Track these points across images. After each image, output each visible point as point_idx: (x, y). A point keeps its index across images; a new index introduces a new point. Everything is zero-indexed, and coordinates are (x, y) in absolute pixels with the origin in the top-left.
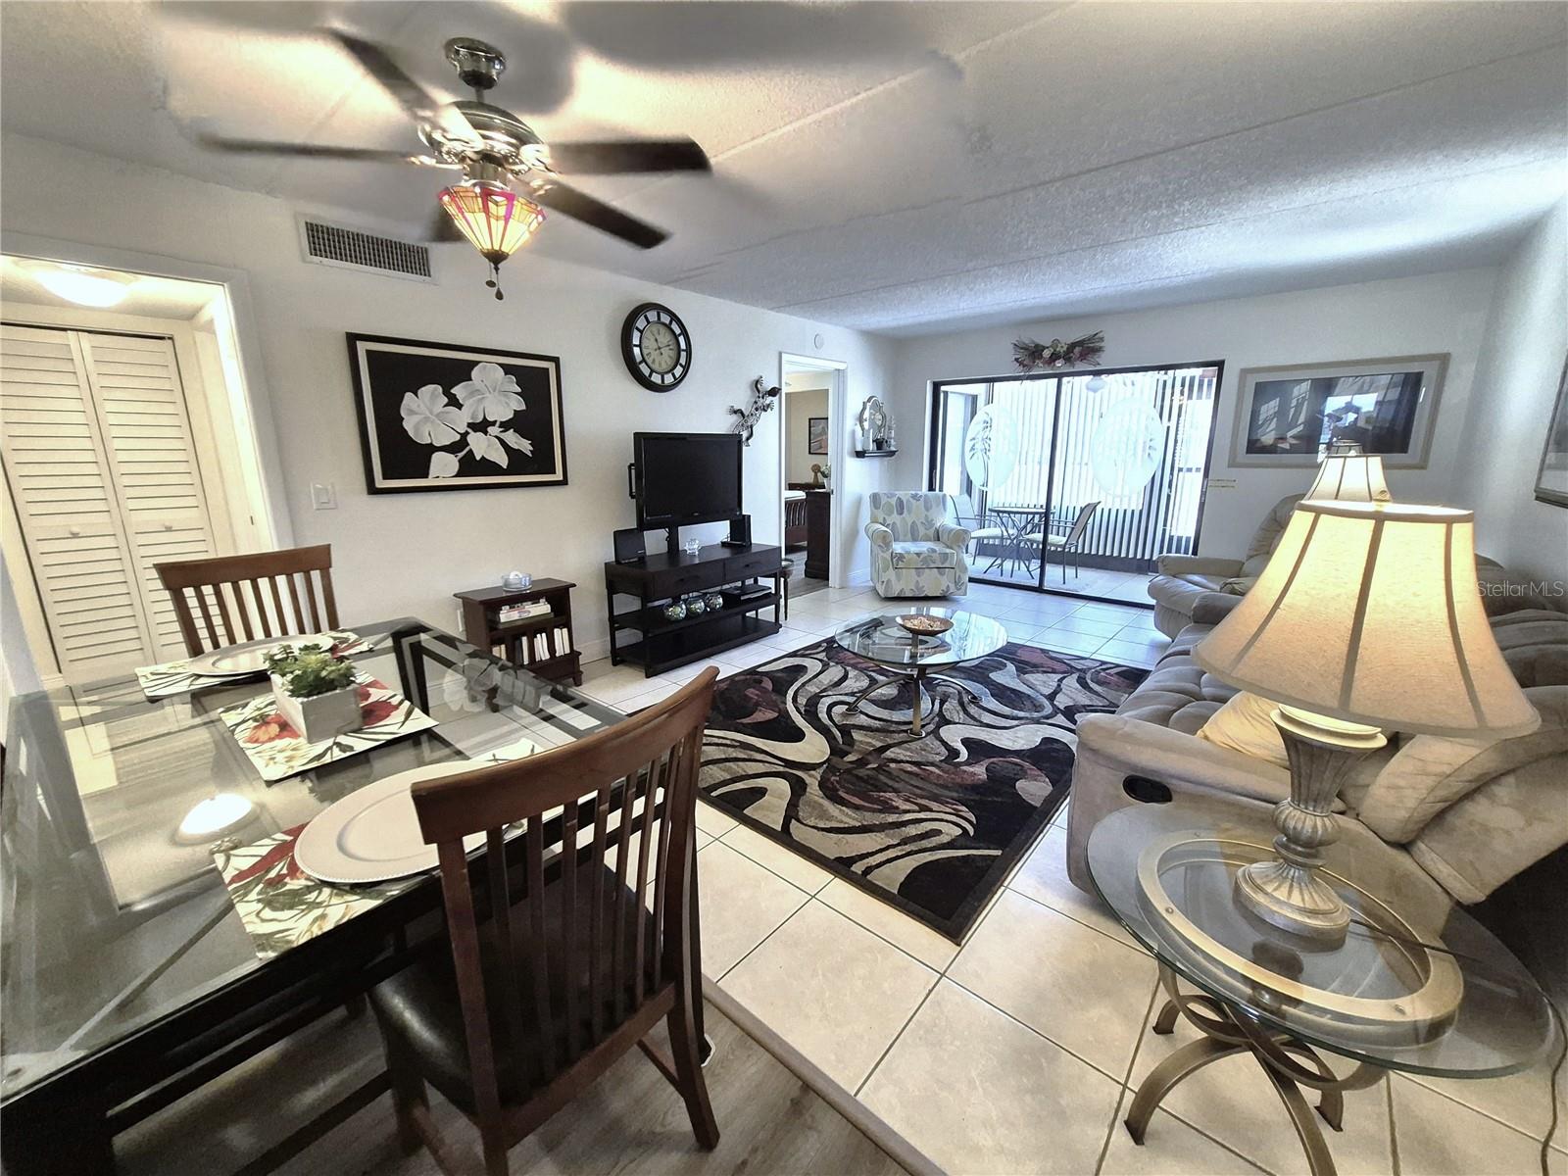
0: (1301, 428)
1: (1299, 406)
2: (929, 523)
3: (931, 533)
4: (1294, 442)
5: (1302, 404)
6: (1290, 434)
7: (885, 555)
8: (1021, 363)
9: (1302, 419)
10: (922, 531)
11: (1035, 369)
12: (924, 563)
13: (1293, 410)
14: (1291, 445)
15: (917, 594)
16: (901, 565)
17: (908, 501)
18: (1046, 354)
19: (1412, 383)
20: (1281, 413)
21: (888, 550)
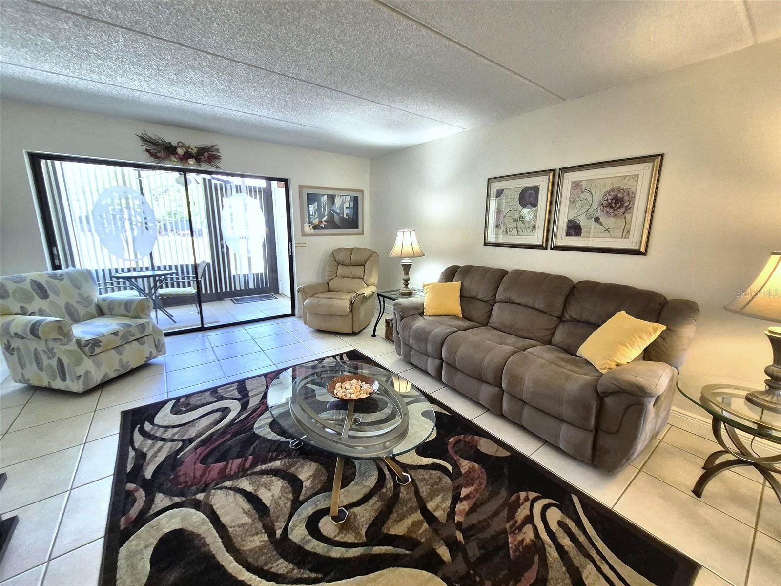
0: (326, 217)
1: (324, 207)
2: (86, 300)
3: (93, 310)
4: (325, 223)
5: (325, 205)
6: (323, 220)
7: (67, 347)
8: (152, 155)
9: (326, 213)
10: (81, 310)
11: (167, 162)
12: (122, 339)
13: (322, 209)
14: (324, 225)
15: (122, 371)
16: (97, 350)
17: (48, 282)
18: (180, 151)
19: (356, 200)
20: (318, 210)
21: (70, 340)
